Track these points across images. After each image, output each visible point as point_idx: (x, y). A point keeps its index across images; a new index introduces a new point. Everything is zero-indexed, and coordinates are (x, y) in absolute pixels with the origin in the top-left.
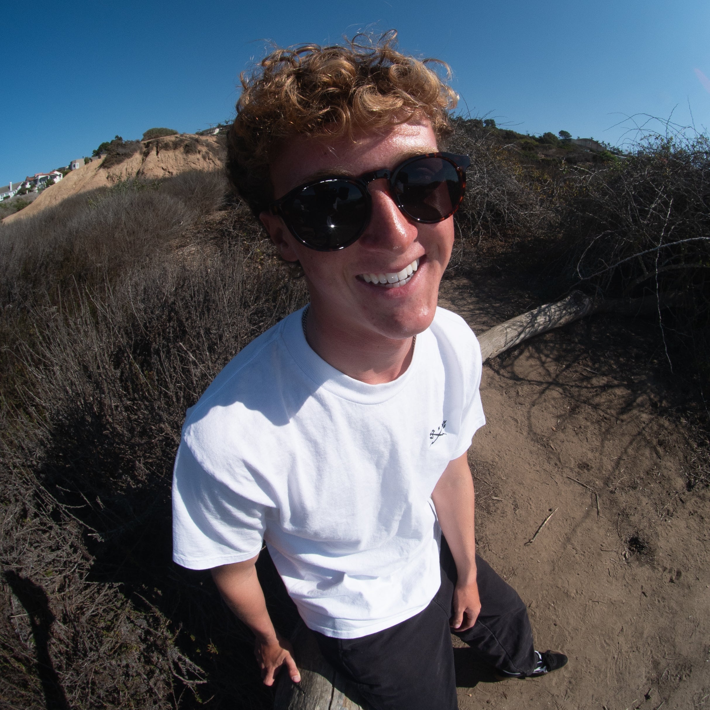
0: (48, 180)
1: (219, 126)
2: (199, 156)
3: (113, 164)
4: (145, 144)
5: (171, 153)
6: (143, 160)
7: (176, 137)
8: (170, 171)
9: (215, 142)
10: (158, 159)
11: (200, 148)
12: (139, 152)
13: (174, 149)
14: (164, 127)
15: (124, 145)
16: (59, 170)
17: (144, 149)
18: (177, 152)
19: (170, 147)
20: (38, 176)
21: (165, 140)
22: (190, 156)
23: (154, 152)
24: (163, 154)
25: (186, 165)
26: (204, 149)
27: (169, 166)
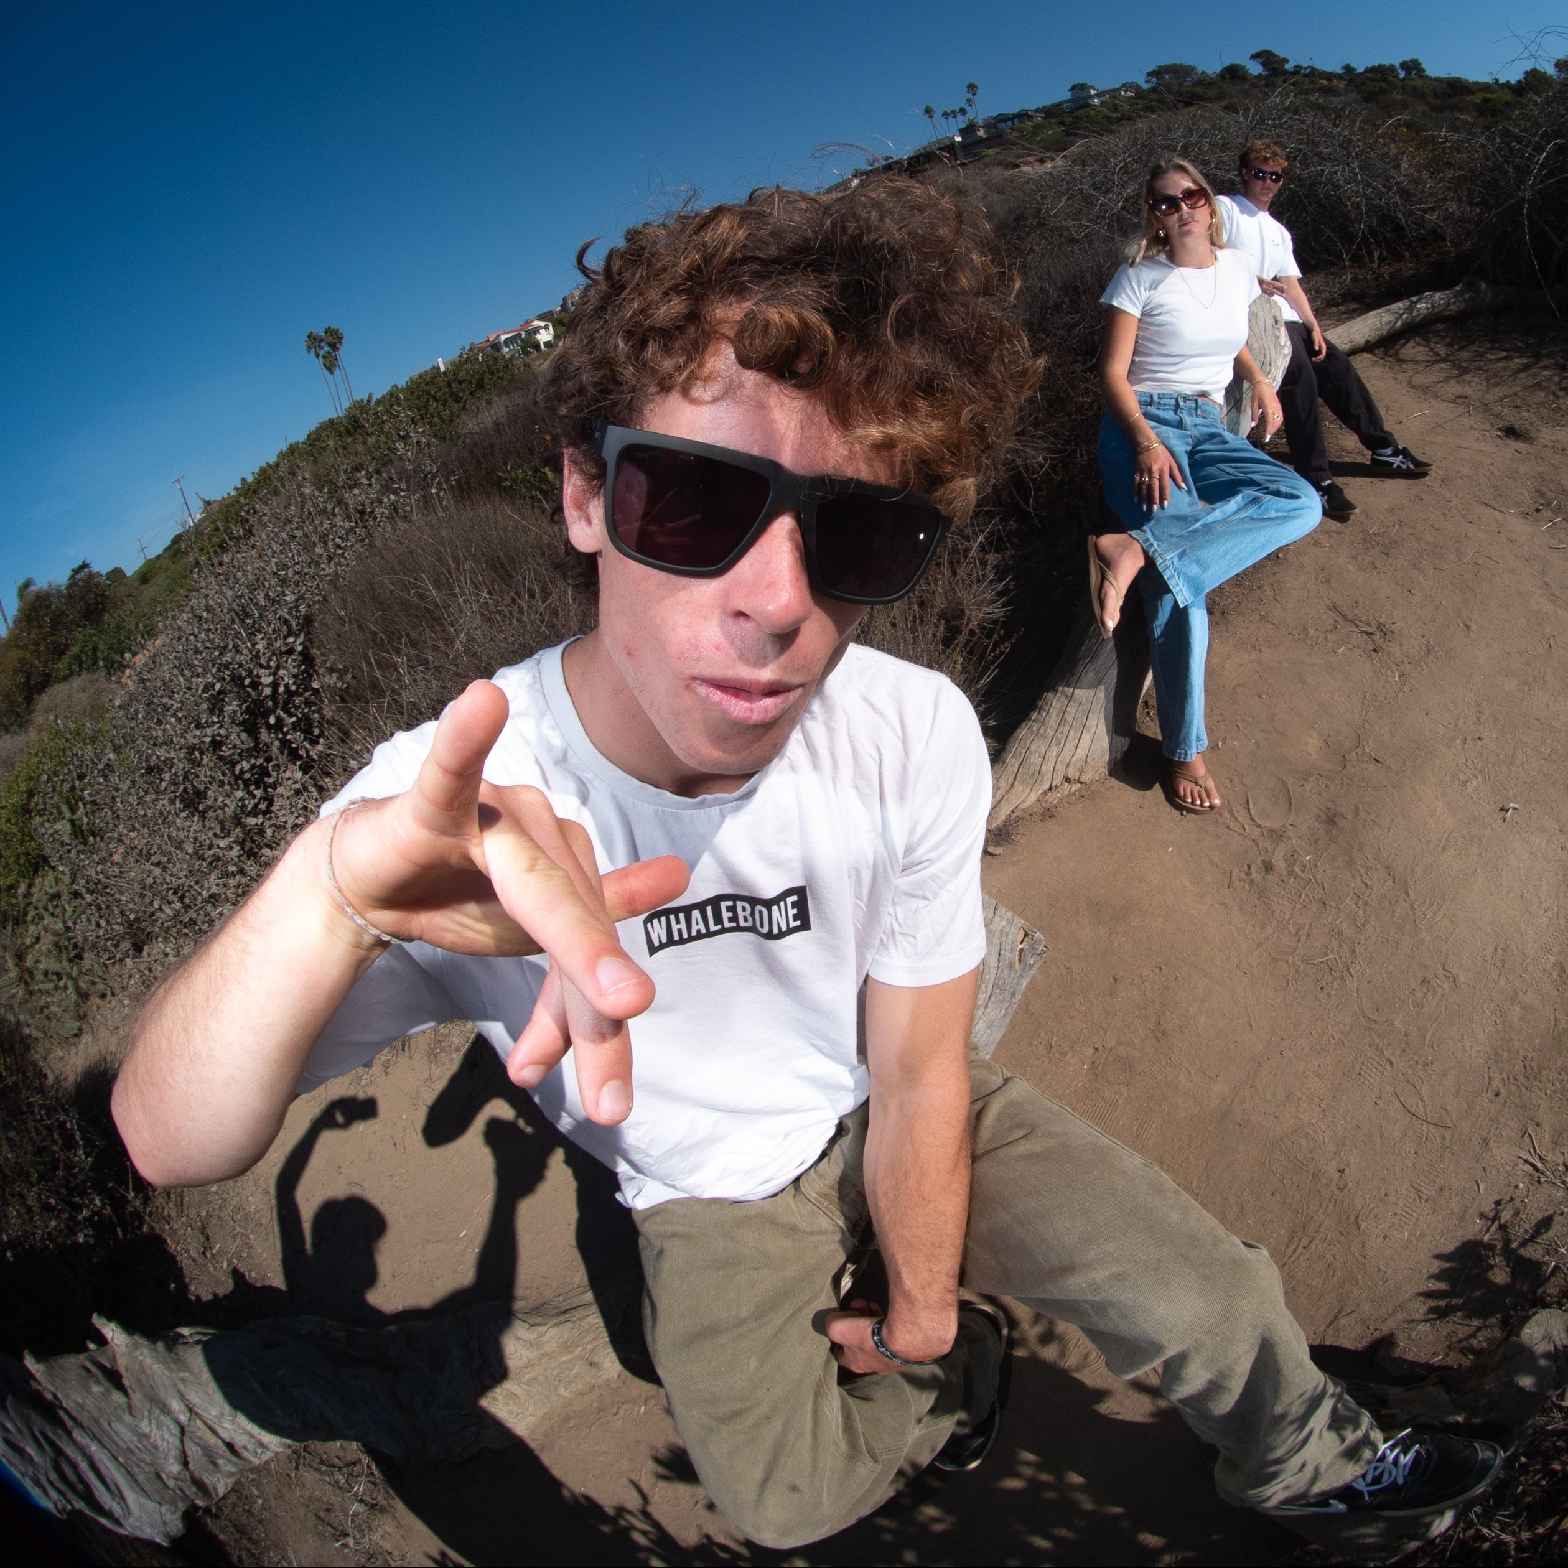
0: (522, 340)
1: (857, 174)
16: (541, 318)
20: (498, 336)
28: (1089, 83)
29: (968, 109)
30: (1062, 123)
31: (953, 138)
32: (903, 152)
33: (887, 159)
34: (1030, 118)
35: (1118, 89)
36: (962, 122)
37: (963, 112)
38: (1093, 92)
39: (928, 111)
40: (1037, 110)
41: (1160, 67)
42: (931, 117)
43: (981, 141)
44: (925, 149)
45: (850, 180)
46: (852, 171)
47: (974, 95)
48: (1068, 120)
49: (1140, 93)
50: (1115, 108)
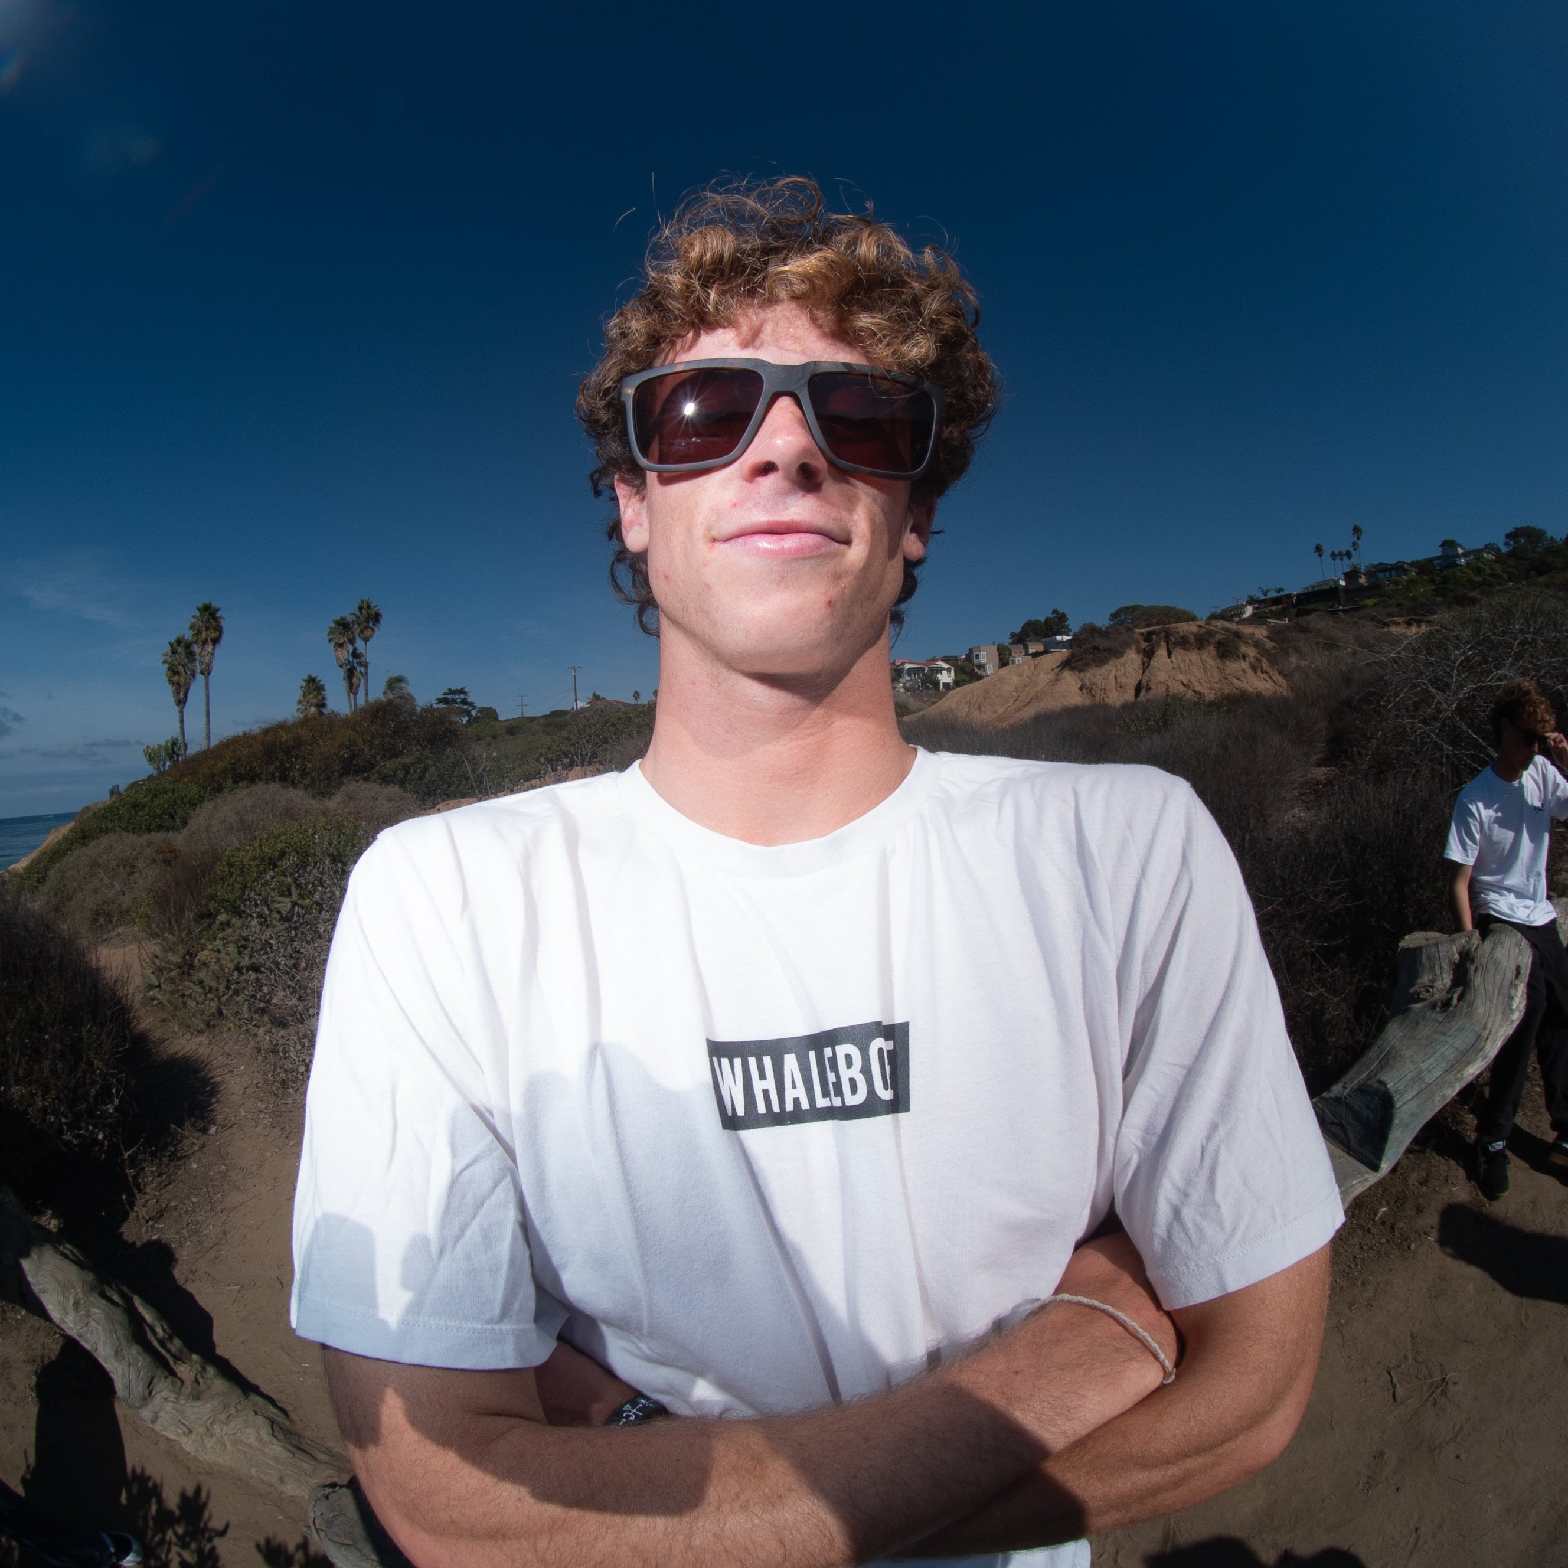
0: (924, 675)
1: (1251, 601)
2: (1244, 665)
3: (1088, 665)
4: (1142, 634)
5: (1193, 656)
6: (1143, 664)
7: (1199, 626)
8: (1197, 689)
9: (1267, 637)
10: (1171, 665)
11: (1244, 649)
12: (1133, 648)
13: (1199, 649)
14: (1171, 605)
15: (1105, 632)
16: (946, 660)
17: (1144, 645)
18: (1205, 655)
19: (1191, 645)
20: (903, 664)
21: (1180, 630)
22: (1228, 663)
23: (1162, 652)
24: (1179, 655)
25: (1224, 681)
26: (1252, 652)
27: (1193, 680)
28: (1458, 541)
29: (1353, 552)
30: (1432, 581)
31: (1338, 581)
32: (1294, 588)
33: (1280, 590)
34: (1405, 572)
35: (1480, 551)
36: (1346, 566)
37: (1349, 554)
38: (1460, 551)
39: (1319, 549)
40: (1412, 564)
41: (1516, 529)
42: (1320, 555)
43: (1362, 588)
44: (1313, 587)
45: (1243, 607)
46: (1246, 598)
47: (1358, 538)
48: (1438, 579)
49: (1500, 558)
50: (1478, 571)
